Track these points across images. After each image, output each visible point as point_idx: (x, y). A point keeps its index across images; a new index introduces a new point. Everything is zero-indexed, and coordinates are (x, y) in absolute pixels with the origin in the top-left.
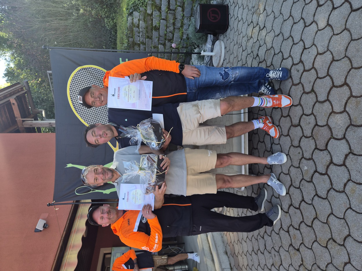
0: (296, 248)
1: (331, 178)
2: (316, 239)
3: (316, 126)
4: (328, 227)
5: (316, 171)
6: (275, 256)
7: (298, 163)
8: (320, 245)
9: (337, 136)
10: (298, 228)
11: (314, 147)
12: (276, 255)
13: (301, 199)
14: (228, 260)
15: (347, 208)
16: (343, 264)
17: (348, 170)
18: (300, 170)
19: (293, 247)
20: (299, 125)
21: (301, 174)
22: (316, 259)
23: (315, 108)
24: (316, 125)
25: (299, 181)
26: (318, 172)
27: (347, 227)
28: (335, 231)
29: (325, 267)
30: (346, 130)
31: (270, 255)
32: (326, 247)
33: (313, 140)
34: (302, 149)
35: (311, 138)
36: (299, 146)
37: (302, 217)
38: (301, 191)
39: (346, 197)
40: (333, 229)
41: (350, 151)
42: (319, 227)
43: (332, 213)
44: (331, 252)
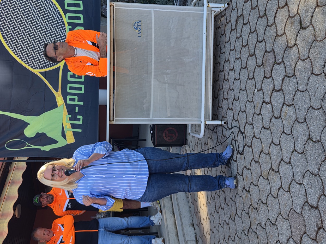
0: (247, 190)
1: (273, 105)
2: (261, 174)
3: (266, 53)
4: (269, 158)
5: (264, 102)
6: (232, 207)
7: (252, 96)
8: (264, 178)
9: (278, 60)
10: (249, 168)
11: (263, 76)
12: (233, 205)
13: (253, 135)
14: (194, 233)
15: (281, 133)
16: (277, 190)
17: (284, 93)
18: (253, 104)
19: (245, 189)
20: (254, 54)
21: (253, 108)
22: (261, 194)
23: (266, 33)
24: (266, 51)
25: (252, 116)
26: (265, 103)
27: (281, 152)
28: (274, 160)
29: (266, 199)
30: (284, 53)
31: (228, 207)
32: (268, 179)
33: (263, 69)
34: (255, 81)
35: (262, 67)
36: (253, 78)
37: (252, 155)
38: (253, 127)
39: (281, 122)
40: (272, 157)
41: (285, 74)
42: (263, 160)
43: (272, 142)
44: (270, 182)
